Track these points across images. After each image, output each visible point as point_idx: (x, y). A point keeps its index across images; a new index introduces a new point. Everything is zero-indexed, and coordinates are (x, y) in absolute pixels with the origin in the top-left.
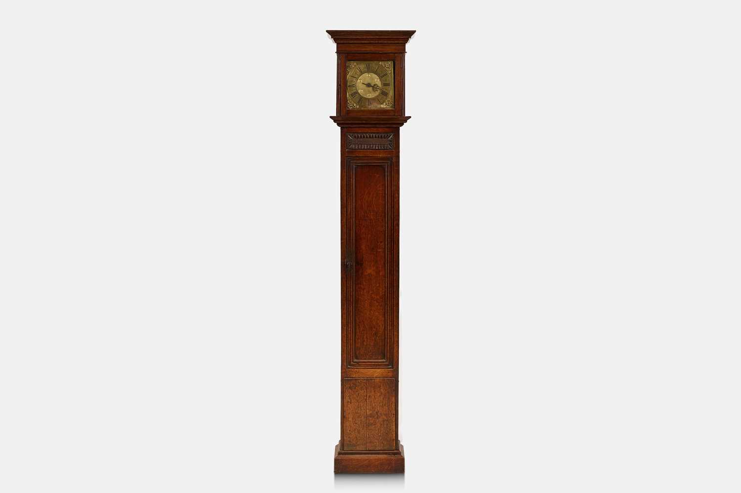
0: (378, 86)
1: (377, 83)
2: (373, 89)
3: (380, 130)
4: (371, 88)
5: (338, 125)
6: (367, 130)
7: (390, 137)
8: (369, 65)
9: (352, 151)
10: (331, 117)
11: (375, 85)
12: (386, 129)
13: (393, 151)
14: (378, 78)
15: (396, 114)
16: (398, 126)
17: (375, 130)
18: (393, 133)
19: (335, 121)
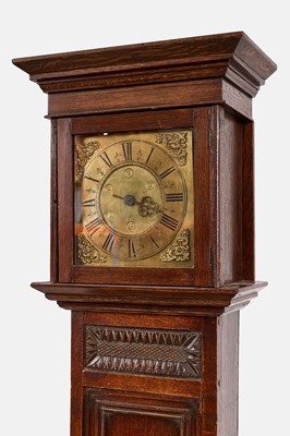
0: (152, 203)
1: (149, 193)
2: (141, 211)
3: (167, 322)
4: (136, 208)
5: (62, 304)
6: (132, 321)
7: (190, 341)
8: (130, 145)
9: (100, 375)
10: (35, 286)
11: (145, 199)
12: (181, 321)
13: (198, 383)
14: (152, 178)
15: (197, 283)
16: (211, 314)
17: (150, 321)
18: (197, 330)
19: (49, 296)
